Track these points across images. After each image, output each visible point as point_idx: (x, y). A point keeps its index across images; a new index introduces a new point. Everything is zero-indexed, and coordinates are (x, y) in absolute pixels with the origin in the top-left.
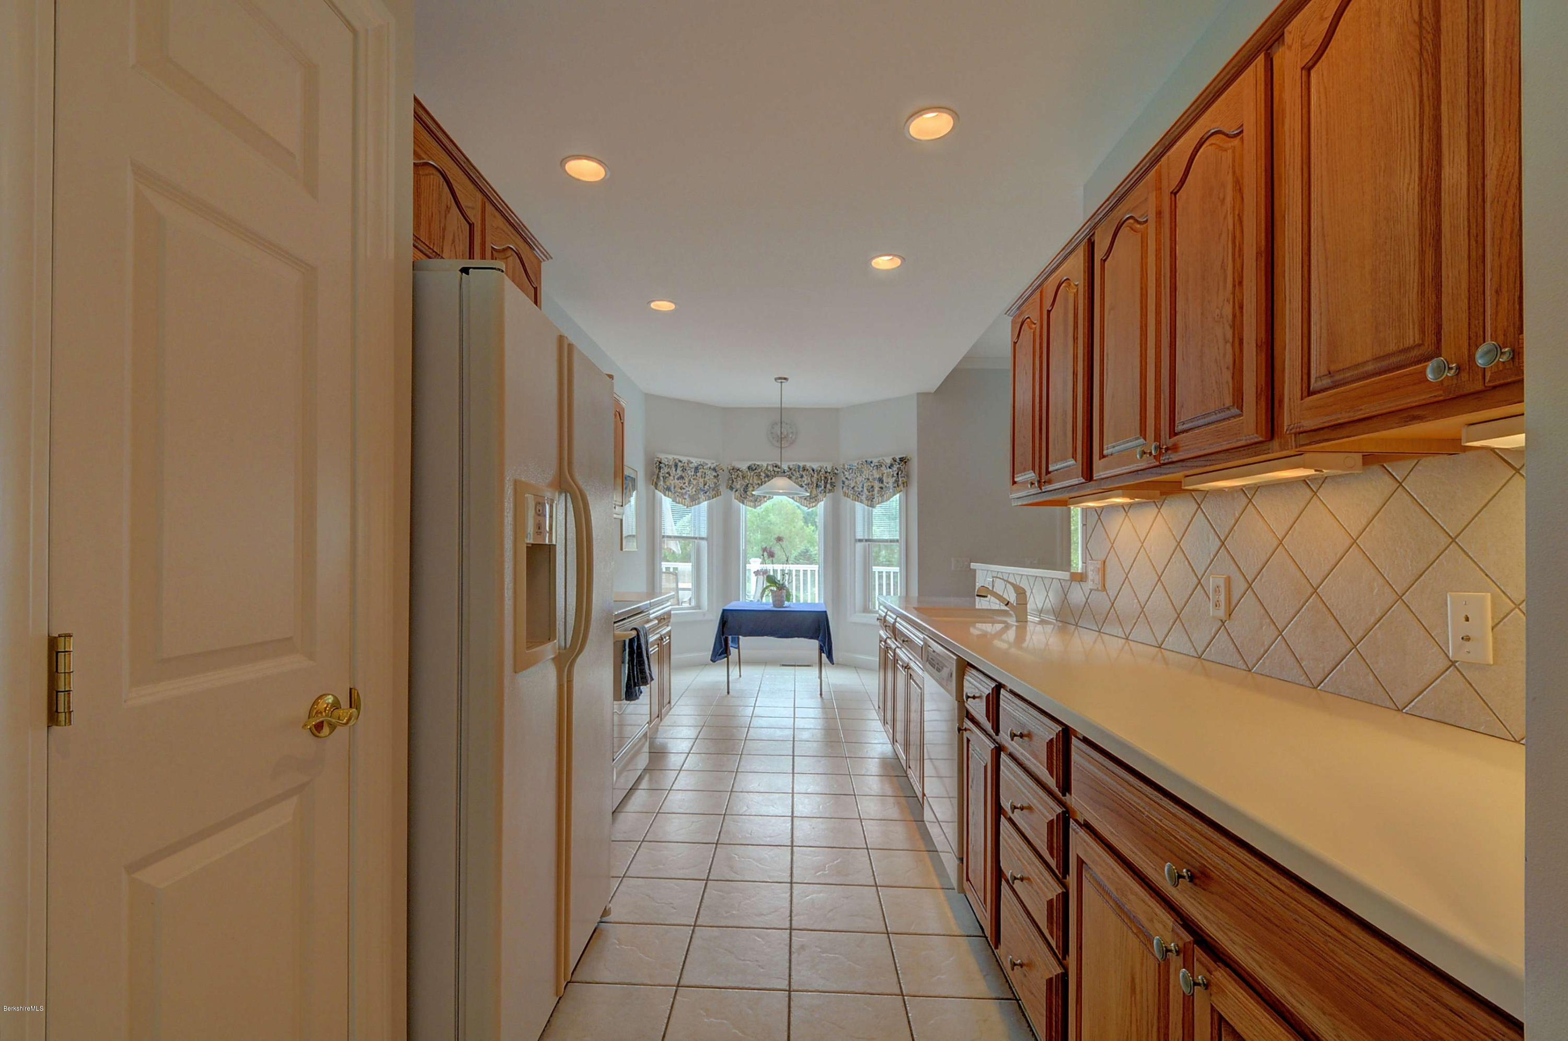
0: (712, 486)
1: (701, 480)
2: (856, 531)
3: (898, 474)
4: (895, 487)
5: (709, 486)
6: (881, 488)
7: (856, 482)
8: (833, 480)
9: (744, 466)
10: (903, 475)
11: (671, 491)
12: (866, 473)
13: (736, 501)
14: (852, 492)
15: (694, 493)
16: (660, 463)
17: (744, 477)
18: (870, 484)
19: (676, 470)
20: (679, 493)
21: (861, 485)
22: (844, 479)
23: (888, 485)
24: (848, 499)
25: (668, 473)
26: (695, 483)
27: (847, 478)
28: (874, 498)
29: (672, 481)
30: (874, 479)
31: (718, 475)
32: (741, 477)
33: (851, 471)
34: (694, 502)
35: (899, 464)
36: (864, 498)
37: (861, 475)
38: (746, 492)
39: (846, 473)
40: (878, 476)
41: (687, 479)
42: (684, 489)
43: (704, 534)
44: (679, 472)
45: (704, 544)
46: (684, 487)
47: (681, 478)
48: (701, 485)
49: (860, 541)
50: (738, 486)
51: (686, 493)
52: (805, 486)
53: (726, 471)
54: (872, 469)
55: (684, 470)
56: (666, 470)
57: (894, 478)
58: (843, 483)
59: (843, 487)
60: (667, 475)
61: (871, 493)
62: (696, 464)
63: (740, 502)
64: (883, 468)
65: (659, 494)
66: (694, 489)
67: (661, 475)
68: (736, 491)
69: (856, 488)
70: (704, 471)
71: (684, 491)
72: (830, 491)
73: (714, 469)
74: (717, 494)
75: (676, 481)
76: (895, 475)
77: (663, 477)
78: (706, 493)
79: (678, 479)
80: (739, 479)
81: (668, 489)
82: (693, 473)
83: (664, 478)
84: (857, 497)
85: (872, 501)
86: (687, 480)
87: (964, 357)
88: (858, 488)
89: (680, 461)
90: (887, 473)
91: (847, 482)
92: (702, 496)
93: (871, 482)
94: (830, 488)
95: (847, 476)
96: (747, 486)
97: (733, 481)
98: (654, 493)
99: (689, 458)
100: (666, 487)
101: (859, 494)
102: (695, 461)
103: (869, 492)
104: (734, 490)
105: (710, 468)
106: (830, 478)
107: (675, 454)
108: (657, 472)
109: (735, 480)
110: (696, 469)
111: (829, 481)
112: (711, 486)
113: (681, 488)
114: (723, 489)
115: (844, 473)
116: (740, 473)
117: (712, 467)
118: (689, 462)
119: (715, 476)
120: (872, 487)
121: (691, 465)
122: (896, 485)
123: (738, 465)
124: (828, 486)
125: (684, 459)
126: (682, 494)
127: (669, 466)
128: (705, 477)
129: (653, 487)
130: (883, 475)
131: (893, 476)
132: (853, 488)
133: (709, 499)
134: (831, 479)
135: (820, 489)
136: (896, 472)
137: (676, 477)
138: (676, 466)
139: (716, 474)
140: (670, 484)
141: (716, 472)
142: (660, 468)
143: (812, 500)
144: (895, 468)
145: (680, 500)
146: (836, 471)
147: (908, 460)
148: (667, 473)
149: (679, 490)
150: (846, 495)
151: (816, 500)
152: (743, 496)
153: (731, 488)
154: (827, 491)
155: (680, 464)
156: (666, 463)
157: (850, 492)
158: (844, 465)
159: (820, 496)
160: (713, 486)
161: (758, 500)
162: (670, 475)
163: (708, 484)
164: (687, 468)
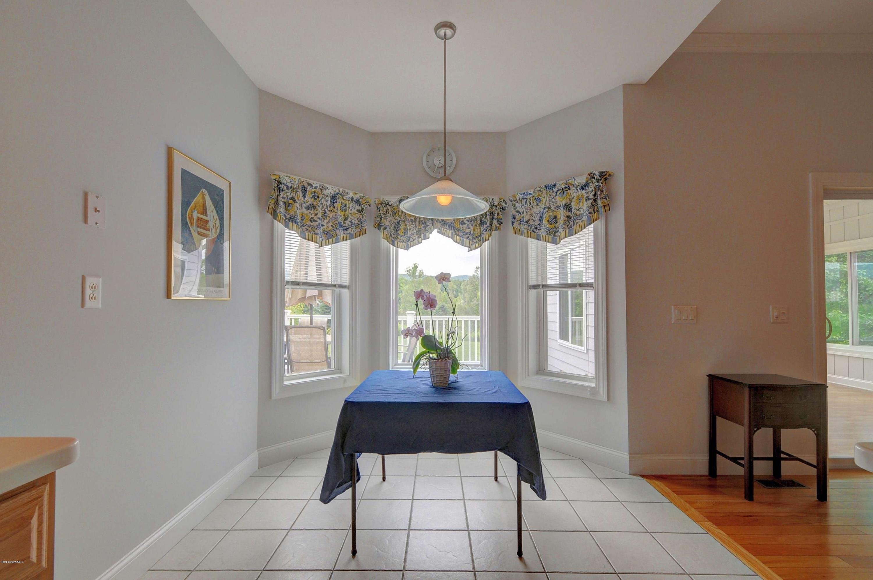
0: (355, 222)
1: (341, 214)
2: (529, 276)
3: (595, 195)
4: (591, 213)
5: (351, 222)
6: (569, 217)
7: (531, 215)
8: (501, 216)
10: (602, 196)
11: (296, 223)
12: (546, 200)
13: (386, 241)
14: (526, 226)
15: (330, 228)
16: (280, 183)
17: (394, 214)
18: (551, 214)
19: (304, 196)
20: (309, 226)
21: (538, 218)
22: (515, 213)
23: (578, 213)
24: (519, 237)
25: (293, 199)
26: (331, 216)
27: (518, 212)
28: (556, 232)
29: (298, 210)
30: (558, 207)
31: (363, 209)
32: (391, 212)
33: (524, 202)
34: (330, 240)
35: (598, 181)
36: (542, 233)
37: (537, 205)
38: (397, 231)
39: (517, 205)
40: (564, 203)
41: (319, 209)
42: (316, 221)
43: (346, 281)
44: (309, 199)
45: (346, 293)
46: (315, 218)
47: (312, 207)
48: (341, 220)
49: (535, 287)
50: (387, 224)
51: (318, 227)
52: (468, 223)
53: (373, 207)
54: (554, 194)
55: (315, 197)
56: (290, 194)
57: (590, 202)
58: (514, 217)
59: (513, 222)
60: (291, 202)
61: (553, 225)
62: (333, 192)
63: (389, 242)
64: (572, 190)
65: (279, 226)
66: (331, 224)
67: (280, 198)
68: (385, 228)
69: (531, 222)
70: (345, 202)
71: (315, 224)
72: (497, 228)
73: (358, 202)
74: (362, 232)
75: (304, 210)
76: (591, 196)
77: (285, 203)
78: (346, 230)
79: (307, 208)
80: (388, 215)
81: (292, 219)
82: (329, 203)
83: (287, 205)
84: (534, 233)
85: (554, 235)
86: (319, 211)
87: (693, 33)
88: (534, 221)
89: (309, 185)
90: (578, 196)
91: (518, 217)
92: (341, 233)
93: (553, 211)
94: (498, 225)
95: (518, 209)
96: (398, 223)
97: (381, 218)
98: (272, 224)
99: (322, 183)
100: (288, 216)
101: (536, 228)
102: (331, 189)
103: (551, 224)
104: (382, 228)
105: (352, 200)
106: (496, 212)
107: (303, 174)
108: (275, 195)
109: (383, 216)
110: (334, 198)
111: (496, 217)
112: (353, 221)
113: (312, 220)
114: (369, 226)
115: (514, 205)
116: (390, 208)
117: (355, 199)
118: (323, 188)
119: (358, 210)
120: (555, 217)
121: (325, 193)
122: (591, 210)
123: (386, 198)
124: (495, 222)
125: (316, 183)
126: (313, 228)
127: (293, 189)
128: (345, 210)
129: (270, 217)
130: (571, 201)
131: (588, 199)
132: (527, 222)
133: (351, 237)
134: (498, 215)
135: (485, 226)
136: (593, 193)
137: (304, 205)
138: (304, 190)
139: (360, 208)
140: (295, 212)
141: (360, 205)
142: (279, 190)
144: (591, 188)
145: (311, 235)
146: (504, 205)
147: (610, 175)
148: (291, 199)
149: (309, 223)
150: (517, 232)
151: (479, 241)
152: (393, 236)
153: (379, 227)
154: (494, 228)
155: (309, 188)
156: (290, 185)
157: (524, 227)
158: (514, 196)
159: (486, 234)
160: (357, 222)
161: (411, 239)
162: (295, 201)
163: (349, 219)
164: (321, 196)
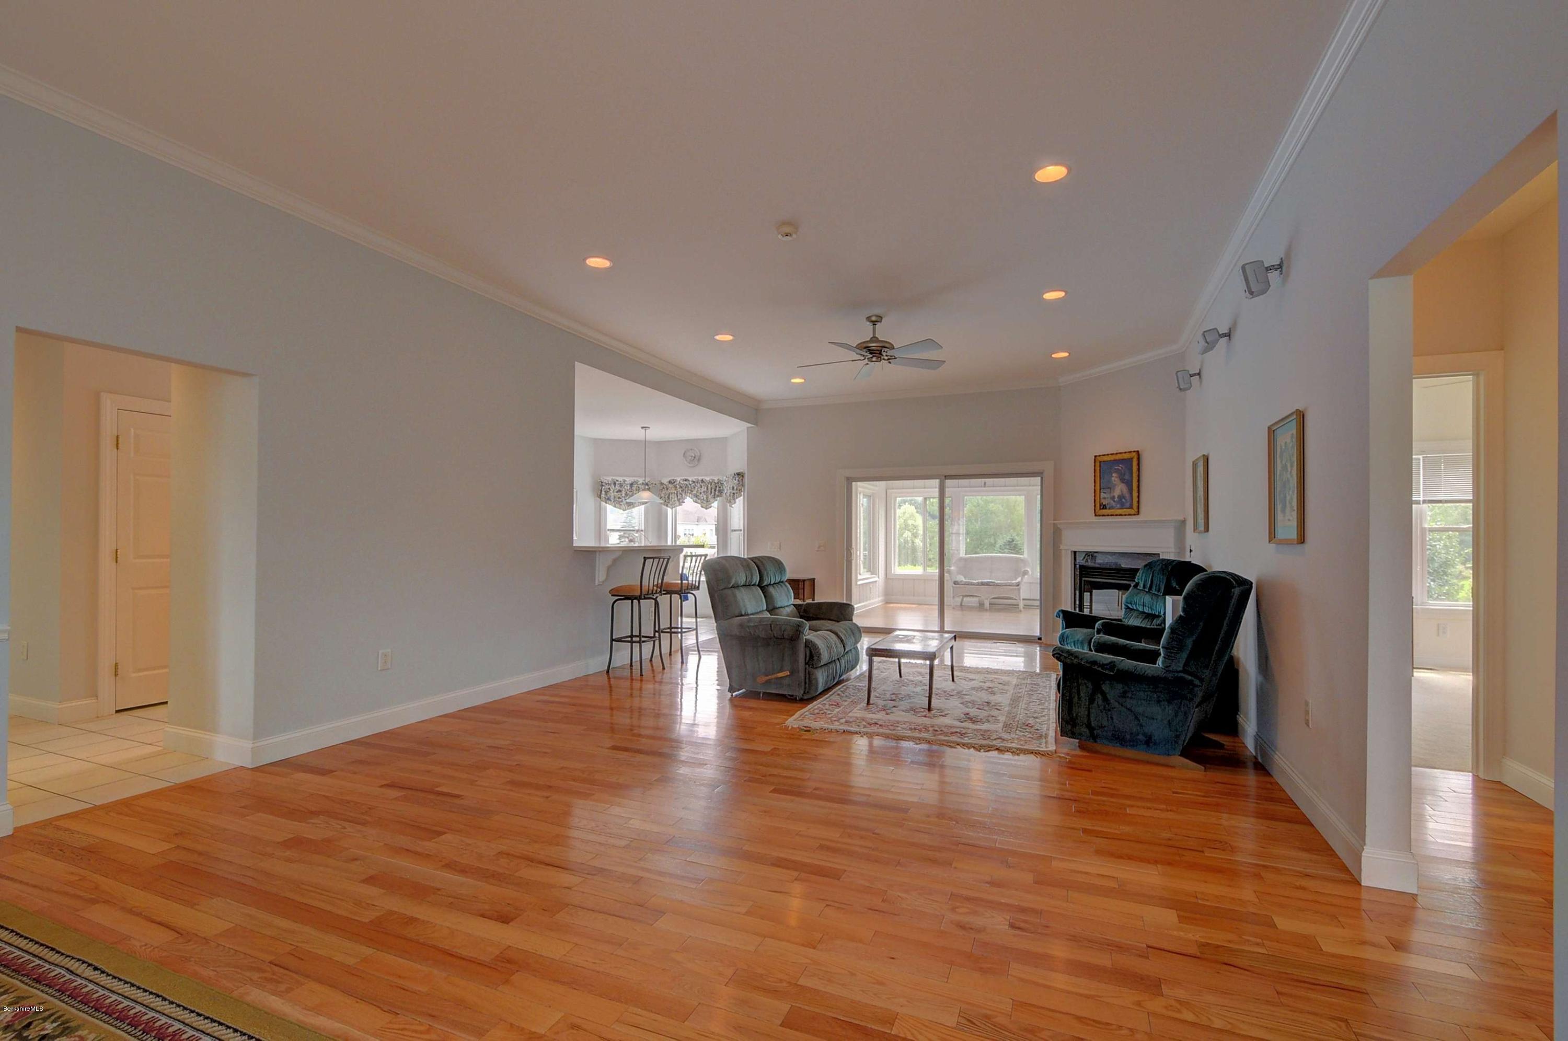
3: (738, 484)
6: (736, 493)
8: (719, 489)
9: (665, 481)
10: (740, 484)
11: (611, 501)
13: (665, 503)
15: (631, 501)
16: (602, 482)
17: (667, 489)
19: (615, 486)
23: (738, 491)
24: (725, 500)
28: (733, 500)
29: (612, 494)
32: (665, 488)
33: (727, 481)
34: (629, 507)
35: (737, 477)
44: (618, 487)
46: (621, 497)
47: (620, 491)
50: (664, 495)
51: (622, 501)
53: (658, 485)
55: (621, 485)
56: (607, 487)
60: (608, 490)
62: (630, 482)
65: (603, 503)
67: (603, 489)
68: (663, 498)
69: (727, 494)
70: (638, 485)
71: (620, 500)
72: (718, 496)
73: (647, 484)
75: (615, 493)
81: (609, 499)
82: (628, 488)
83: (606, 492)
86: (623, 493)
89: (617, 481)
92: (637, 503)
94: (719, 494)
96: (669, 495)
98: (600, 503)
99: (624, 478)
100: (607, 498)
101: (728, 497)
102: (629, 480)
103: (732, 496)
105: (642, 484)
106: (717, 488)
107: (614, 476)
108: (600, 488)
109: (661, 491)
110: (631, 485)
113: (619, 498)
115: (724, 483)
116: (664, 486)
117: (644, 483)
118: (625, 481)
120: (733, 492)
121: (626, 483)
124: (717, 493)
125: (620, 479)
126: (619, 502)
127: (609, 484)
129: (598, 500)
137: (616, 491)
138: (615, 484)
140: (610, 496)
142: (602, 486)
143: (706, 505)
145: (620, 505)
146: (720, 482)
147: (744, 473)
149: (617, 500)
150: (724, 498)
153: (659, 496)
155: (617, 482)
156: (607, 483)
161: (675, 503)
162: (610, 490)
164: (624, 485)
